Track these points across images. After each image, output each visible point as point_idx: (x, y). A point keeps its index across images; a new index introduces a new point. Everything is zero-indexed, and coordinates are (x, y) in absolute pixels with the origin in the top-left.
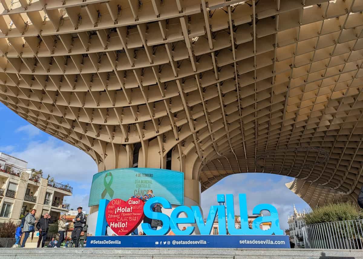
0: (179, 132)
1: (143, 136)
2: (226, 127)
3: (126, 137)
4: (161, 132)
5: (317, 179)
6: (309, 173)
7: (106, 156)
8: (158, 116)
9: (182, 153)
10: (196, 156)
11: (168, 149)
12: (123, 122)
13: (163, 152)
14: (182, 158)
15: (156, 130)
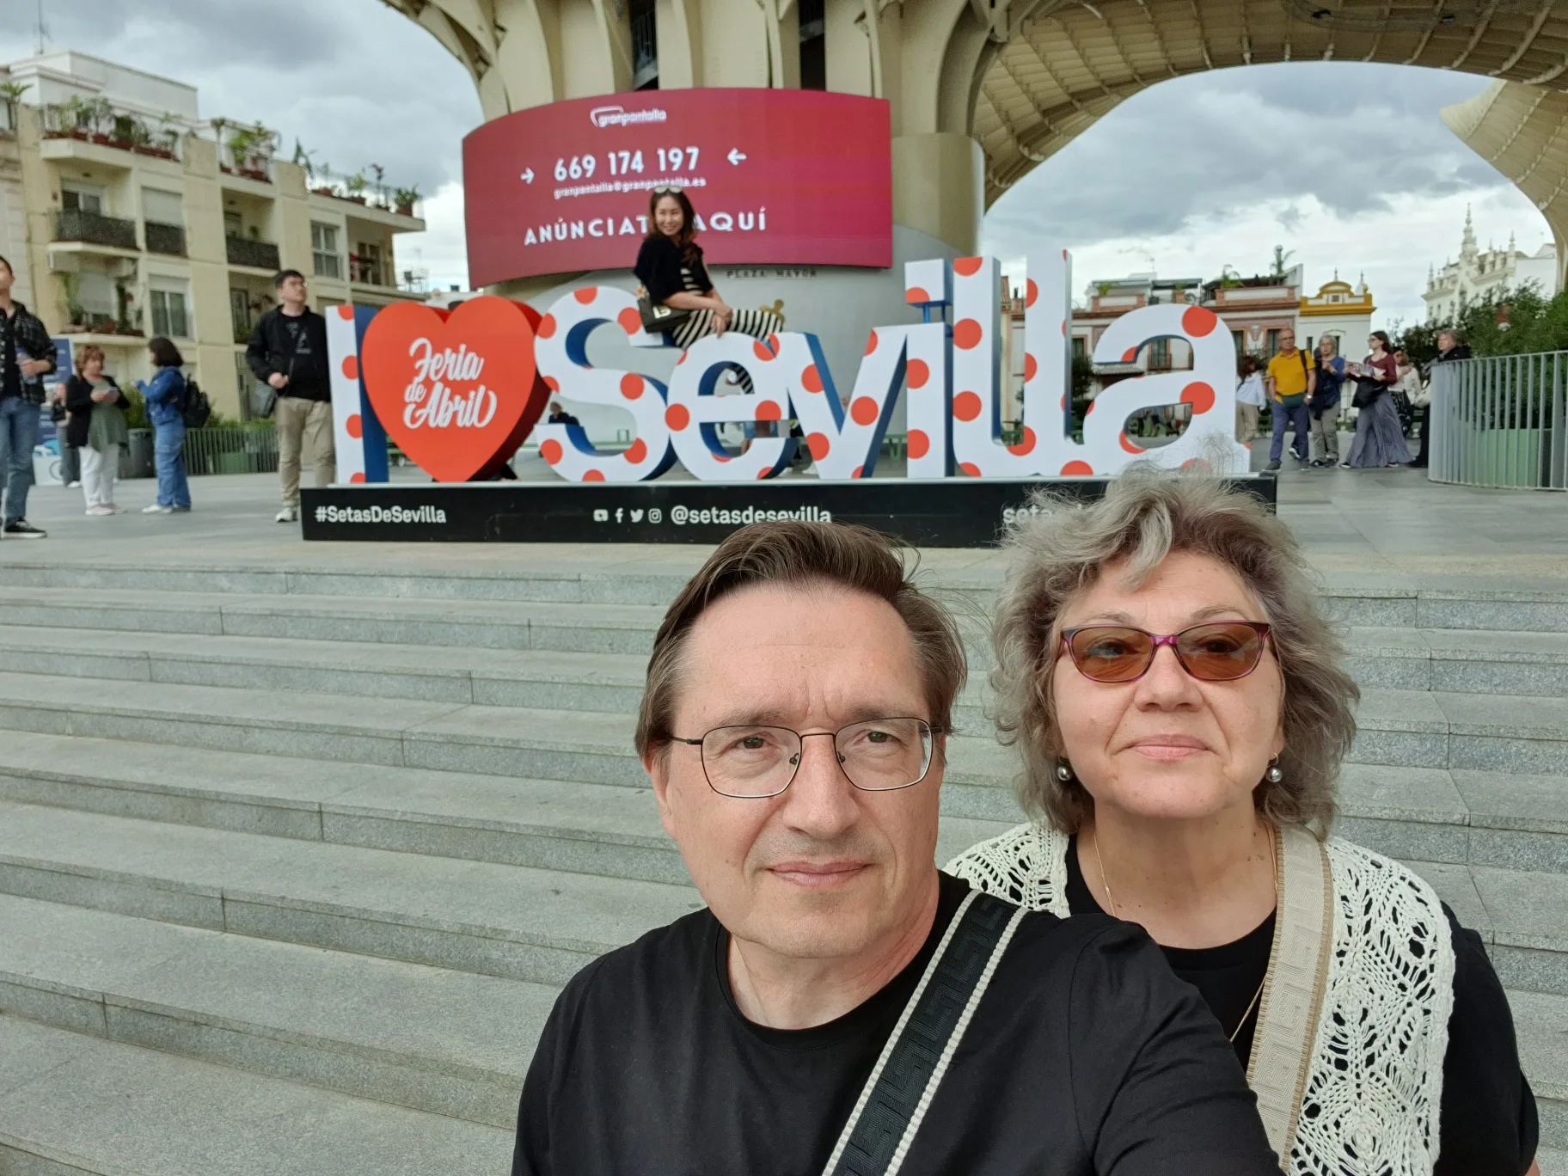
14: (881, 15)
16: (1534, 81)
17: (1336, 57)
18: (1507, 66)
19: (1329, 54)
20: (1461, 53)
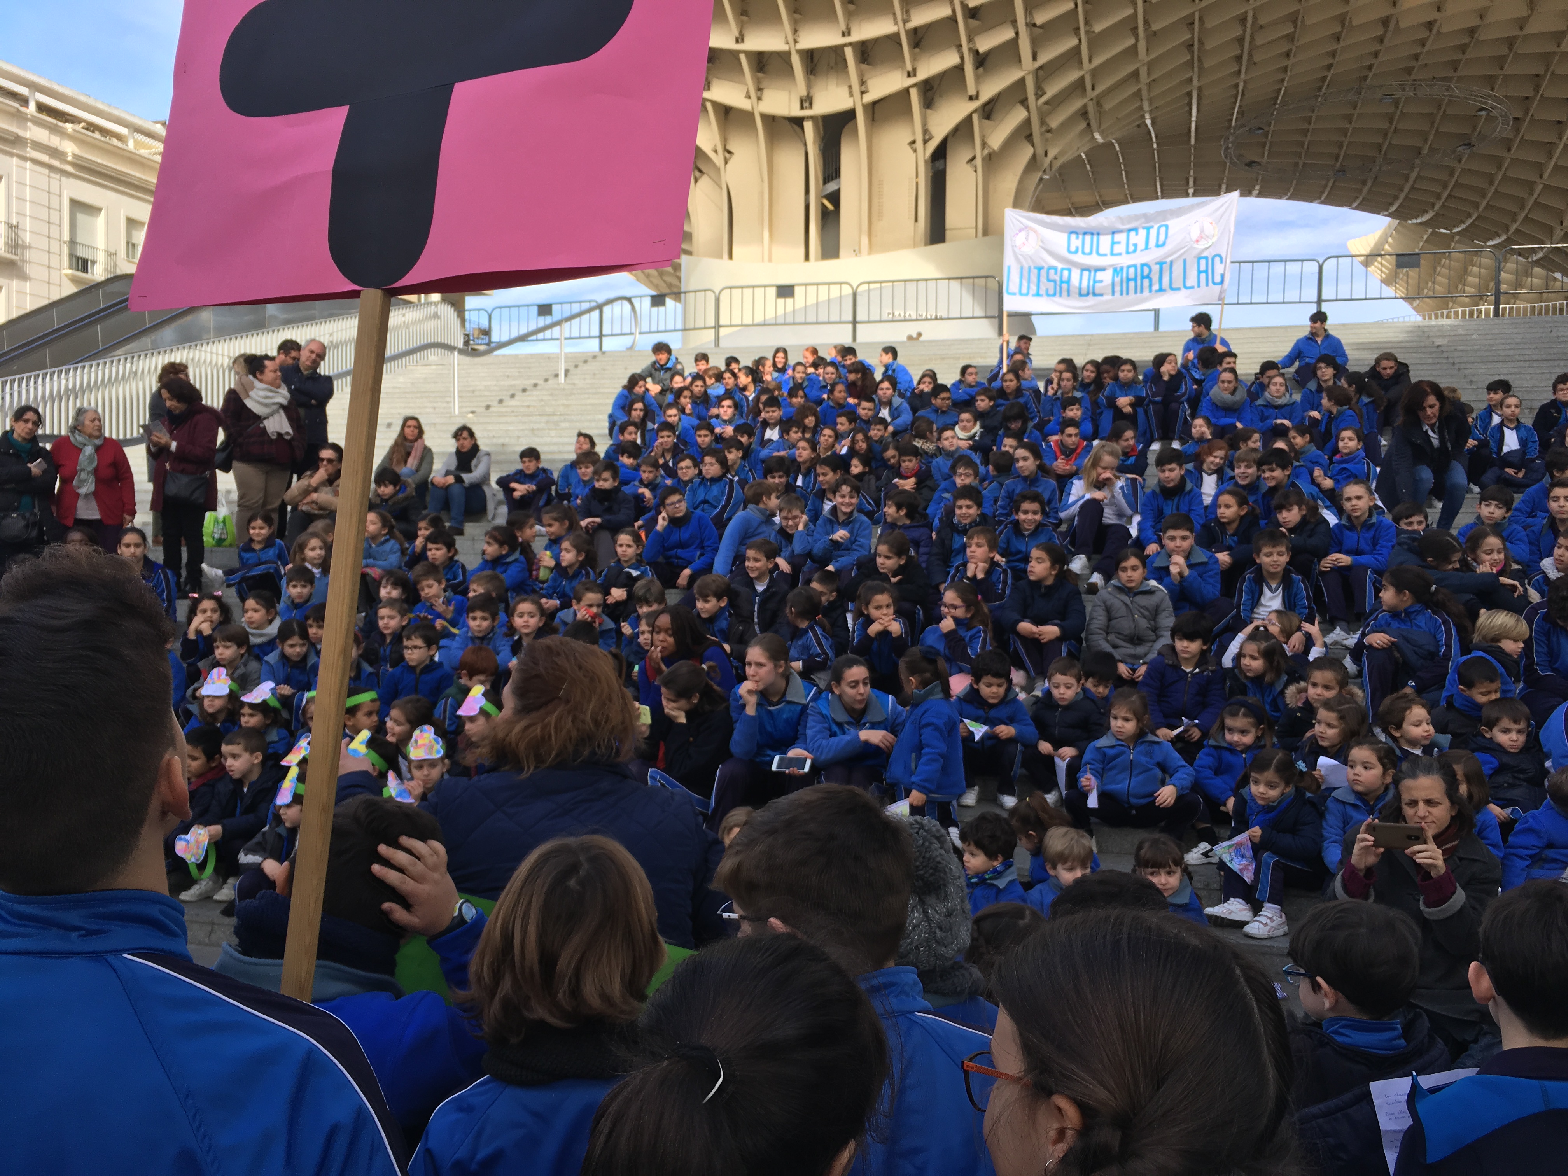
0: (981, 70)
1: (863, 89)
2: (1142, 46)
3: (804, 93)
4: (923, 75)
5: (1469, 221)
6: (1439, 196)
7: (728, 155)
8: (921, 17)
9: (984, 144)
10: (1028, 152)
11: (940, 131)
12: (799, 39)
13: (925, 142)
14: (983, 159)
15: (909, 67)
16: (1415, 221)
17: (1261, 195)
18: (1393, 209)
19: (1256, 192)
20: (1357, 197)
